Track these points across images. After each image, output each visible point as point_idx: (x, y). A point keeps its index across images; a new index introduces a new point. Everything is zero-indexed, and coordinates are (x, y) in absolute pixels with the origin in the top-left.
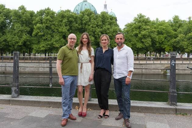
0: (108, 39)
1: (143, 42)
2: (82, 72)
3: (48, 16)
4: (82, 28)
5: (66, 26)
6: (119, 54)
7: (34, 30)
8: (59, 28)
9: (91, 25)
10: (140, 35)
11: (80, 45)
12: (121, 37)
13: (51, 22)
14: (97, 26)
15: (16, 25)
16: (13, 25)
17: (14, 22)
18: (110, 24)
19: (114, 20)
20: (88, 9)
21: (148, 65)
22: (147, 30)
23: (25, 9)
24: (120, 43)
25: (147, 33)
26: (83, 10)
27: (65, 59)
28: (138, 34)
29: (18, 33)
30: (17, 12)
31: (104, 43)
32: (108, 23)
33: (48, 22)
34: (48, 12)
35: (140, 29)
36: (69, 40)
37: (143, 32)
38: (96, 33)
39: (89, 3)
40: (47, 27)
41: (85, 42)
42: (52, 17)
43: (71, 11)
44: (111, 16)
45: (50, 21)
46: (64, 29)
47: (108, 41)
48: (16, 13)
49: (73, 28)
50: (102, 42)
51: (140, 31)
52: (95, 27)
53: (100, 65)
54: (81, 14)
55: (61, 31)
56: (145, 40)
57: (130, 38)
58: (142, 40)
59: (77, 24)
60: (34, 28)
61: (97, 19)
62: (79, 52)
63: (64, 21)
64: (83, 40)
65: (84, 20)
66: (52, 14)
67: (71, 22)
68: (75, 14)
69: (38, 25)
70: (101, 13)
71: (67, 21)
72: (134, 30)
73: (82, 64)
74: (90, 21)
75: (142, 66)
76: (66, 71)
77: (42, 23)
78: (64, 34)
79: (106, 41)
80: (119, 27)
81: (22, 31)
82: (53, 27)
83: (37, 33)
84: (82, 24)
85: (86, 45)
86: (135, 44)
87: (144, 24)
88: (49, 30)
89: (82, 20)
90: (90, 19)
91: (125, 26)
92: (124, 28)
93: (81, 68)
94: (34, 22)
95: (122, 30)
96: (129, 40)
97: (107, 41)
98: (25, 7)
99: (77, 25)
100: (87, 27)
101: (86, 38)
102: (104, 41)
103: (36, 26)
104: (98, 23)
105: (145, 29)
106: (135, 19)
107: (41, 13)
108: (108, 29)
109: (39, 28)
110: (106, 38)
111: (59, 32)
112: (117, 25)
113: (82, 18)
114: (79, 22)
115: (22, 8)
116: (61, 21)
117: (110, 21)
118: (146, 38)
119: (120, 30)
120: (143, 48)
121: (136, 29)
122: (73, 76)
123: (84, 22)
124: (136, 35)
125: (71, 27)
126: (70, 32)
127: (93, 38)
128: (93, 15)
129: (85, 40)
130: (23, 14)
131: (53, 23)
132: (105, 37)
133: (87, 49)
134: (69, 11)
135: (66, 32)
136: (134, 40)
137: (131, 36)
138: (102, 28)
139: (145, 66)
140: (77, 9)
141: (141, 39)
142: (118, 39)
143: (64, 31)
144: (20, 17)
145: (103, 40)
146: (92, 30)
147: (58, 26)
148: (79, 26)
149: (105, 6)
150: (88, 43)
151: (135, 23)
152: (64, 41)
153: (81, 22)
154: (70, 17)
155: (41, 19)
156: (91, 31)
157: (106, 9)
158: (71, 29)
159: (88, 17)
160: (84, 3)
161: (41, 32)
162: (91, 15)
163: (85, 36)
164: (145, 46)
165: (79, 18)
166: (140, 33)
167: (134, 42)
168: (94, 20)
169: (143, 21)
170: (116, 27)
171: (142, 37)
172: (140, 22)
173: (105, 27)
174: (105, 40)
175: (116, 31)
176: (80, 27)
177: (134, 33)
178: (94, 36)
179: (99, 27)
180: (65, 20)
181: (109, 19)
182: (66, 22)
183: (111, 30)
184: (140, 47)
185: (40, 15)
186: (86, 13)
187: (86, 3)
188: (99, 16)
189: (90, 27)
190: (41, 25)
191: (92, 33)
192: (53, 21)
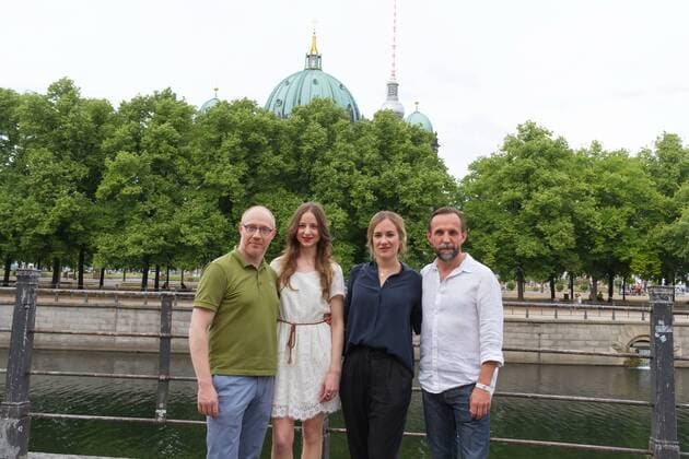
0: (400, 232)
1: (540, 235)
2: (293, 359)
3: (164, 122)
4: (299, 173)
5: (234, 161)
6: (443, 293)
7: (107, 177)
8: (208, 170)
9: (336, 163)
10: (528, 207)
11: (287, 251)
12: (450, 226)
13: (175, 145)
14: (360, 165)
15: (34, 154)
16: (21, 154)
17: (26, 144)
18: (412, 159)
19: (426, 146)
20: (325, 101)
21: (562, 329)
22: (557, 189)
23: (73, 94)
24: (447, 248)
25: (558, 198)
26: (305, 101)
27: (225, 306)
28: (521, 200)
29: (39, 185)
30: (43, 104)
31: (385, 248)
32: (401, 156)
33: (164, 145)
34: (164, 107)
35: (528, 183)
36: (244, 233)
37: (542, 196)
38: (353, 193)
39: (328, 75)
40: (158, 167)
41: (308, 239)
42: (177, 127)
43: (258, 107)
44: (414, 129)
45: (170, 143)
46: (227, 175)
47: (401, 239)
48: (36, 107)
49: (261, 170)
50: (376, 240)
51: (530, 190)
52: (351, 171)
53: (366, 336)
54: (297, 119)
55: (212, 181)
56: (551, 227)
57: (490, 216)
58: (538, 226)
59: (280, 157)
60: (105, 168)
61: (361, 139)
62: (283, 279)
63: (226, 144)
64: (301, 231)
65: (307, 140)
66: (182, 115)
67: (254, 148)
68: (273, 117)
69: (123, 156)
70: (376, 116)
71: (242, 145)
72: (504, 186)
73: (293, 329)
74: (330, 145)
75: (537, 330)
76: (226, 358)
77: (138, 149)
78: (225, 194)
79: (391, 240)
80: (448, 172)
81: (55, 179)
82: (180, 164)
83: (116, 190)
84: (297, 156)
85: (313, 252)
86: (510, 242)
87: (545, 162)
88: (164, 176)
89: (299, 143)
90: (331, 137)
91: (471, 167)
92: (467, 178)
93: (290, 344)
94: (105, 144)
95: (458, 186)
96: (487, 223)
97: (396, 237)
98: (76, 85)
99: (278, 159)
100: (317, 167)
101: (312, 226)
102: (384, 240)
103: (113, 159)
104: (361, 155)
105: (547, 184)
106: (511, 144)
107: (139, 109)
108: (404, 178)
109: (123, 169)
110: (393, 228)
111: (205, 187)
112: (437, 165)
113: (301, 132)
114: (287, 148)
115: (64, 89)
116: (217, 144)
117: (412, 147)
118: (554, 218)
119: (449, 185)
120: (541, 258)
121: (514, 180)
122: (256, 377)
123: (307, 148)
124: (514, 206)
125: (254, 166)
126: (250, 186)
127: (341, 215)
128: (342, 122)
129: (307, 230)
130: (66, 110)
131: (183, 149)
132: (387, 221)
133: (317, 268)
134: (247, 105)
135: (233, 185)
136: (506, 223)
137: (496, 209)
138: (376, 173)
139: (553, 330)
140: (281, 98)
141: (533, 221)
142: (440, 232)
143: (224, 182)
144: (52, 122)
145: (379, 235)
146: (339, 181)
147: (203, 161)
148: (287, 162)
149: (393, 89)
150: (321, 246)
151: (509, 160)
152: (226, 221)
153: (295, 150)
154: (254, 130)
155: (134, 134)
156: (333, 186)
157: (397, 99)
158: (254, 175)
159: (323, 131)
160: (308, 76)
161: (130, 182)
162: (335, 121)
163: (309, 217)
164: (551, 248)
165: (288, 132)
166: (529, 198)
167: (506, 232)
168: (349, 141)
169: (541, 153)
170: (436, 173)
171: (538, 214)
172: (527, 153)
173: (390, 172)
174: (389, 234)
175: (435, 188)
176: (290, 167)
177: (504, 198)
178: (343, 206)
179: (365, 168)
180: (231, 141)
181: (408, 141)
182: (233, 148)
183: (416, 182)
184: (530, 253)
185: (131, 118)
186: (317, 115)
187: (315, 75)
188: (369, 129)
189: (329, 169)
190: (133, 157)
191: (340, 194)
192: (183, 142)
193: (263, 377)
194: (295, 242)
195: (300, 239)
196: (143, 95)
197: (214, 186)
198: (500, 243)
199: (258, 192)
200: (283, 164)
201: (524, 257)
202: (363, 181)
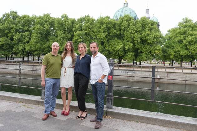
0: (85, 47)
1: (188, 49)
3: (87, 23)
4: (120, 35)
5: (104, 32)
7: (74, 37)
8: (98, 34)
9: (130, 32)
10: (185, 42)
13: (90, 29)
14: (136, 32)
15: (59, 33)
16: (56, 32)
17: (57, 30)
18: (151, 29)
19: (155, 26)
20: (128, 15)
21: (193, 75)
22: (194, 36)
23: (67, 17)
24: (93, 51)
25: (194, 39)
26: (123, 16)
28: (182, 40)
29: (60, 40)
30: (60, 20)
31: (81, 51)
32: (148, 29)
33: (88, 29)
34: (87, 19)
35: (185, 35)
37: (189, 39)
38: (135, 39)
39: (129, 8)
40: (86, 34)
41: (68, 49)
42: (91, 24)
43: (110, 18)
44: (152, 21)
45: (89, 28)
46: (102, 35)
49: (111, 34)
51: (186, 37)
52: (134, 34)
54: (120, 20)
55: (99, 37)
56: (192, 47)
57: (173, 44)
58: (188, 47)
59: (116, 30)
60: (74, 35)
61: (137, 25)
63: (102, 28)
64: (67, 47)
65: (123, 26)
66: (92, 21)
67: (109, 28)
68: (114, 20)
69: (78, 32)
70: (141, 18)
71: (106, 28)
72: (178, 36)
73: (66, 69)
74: (128, 27)
75: (185, 75)
77: (81, 30)
78: (102, 40)
79: (82, 49)
80: (161, 33)
81: (63, 38)
82: (91, 33)
83: (76, 40)
84: (120, 30)
85: (70, 52)
86: (179, 51)
87: (191, 29)
88: (88, 36)
89: (120, 27)
90: (129, 25)
91: (168, 31)
92: (167, 34)
93: (65, 72)
94: (74, 29)
95: (164, 36)
96: (172, 46)
97: (83, 48)
98: (67, 15)
99: (115, 31)
100: (125, 33)
101: (70, 46)
102: (80, 49)
103: (76, 33)
104: (137, 29)
105: (191, 35)
106: (180, 24)
107: (82, 20)
108: (148, 35)
109: (78, 35)
110: (83, 46)
111: (98, 39)
112: (158, 31)
113: (121, 24)
114: (117, 28)
115: (65, 16)
116: (100, 27)
117: (151, 26)
118: (192, 44)
119: (161, 36)
120: (188, 56)
121: (181, 34)
123: (122, 28)
124: (181, 41)
125: (109, 33)
126: (108, 38)
127: (131, 45)
128: (132, 20)
129: (68, 47)
130: (65, 21)
131: (92, 29)
132: (81, 45)
133: (71, 56)
134: (108, 18)
135: (104, 38)
136: (177, 47)
137: (175, 42)
138: (141, 34)
139: (190, 75)
140: (117, 15)
141: (186, 45)
143: (102, 37)
144: (62, 25)
146: (131, 36)
147: (97, 33)
148: (117, 32)
149: (147, 11)
150: (72, 51)
151: (180, 28)
153: (120, 28)
154: (109, 24)
155: (80, 26)
156: (129, 38)
157: (148, 14)
158: (109, 35)
159: (127, 23)
160: (124, 9)
161: (80, 38)
162: (130, 20)
163: (69, 44)
164: (191, 53)
165: (118, 24)
166: (185, 39)
167: (177, 49)
168: (134, 25)
169: (190, 26)
170: (158, 33)
171: (188, 44)
172: (185, 27)
173: (144, 33)
174: (82, 48)
175: (157, 37)
176: (119, 33)
177: (177, 39)
178: (132, 43)
179: (138, 33)
180: (104, 27)
181: (150, 25)
182: (104, 29)
183: (152, 36)
184: (184, 55)
185: (80, 22)
186: (125, 19)
187: (126, 8)
188: (139, 22)
189: (128, 33)
190: (80, 32)
191: (131, 39)
192: (92, 28)
193: (57, 79)
194: (66, 50)
195: (67, 49)
196: (83, 17)
197: (99, 38)
198: (175, 52)
199: (110, 40)
200: (116, 32)
201: (183, 55)
202: (137, 36)
